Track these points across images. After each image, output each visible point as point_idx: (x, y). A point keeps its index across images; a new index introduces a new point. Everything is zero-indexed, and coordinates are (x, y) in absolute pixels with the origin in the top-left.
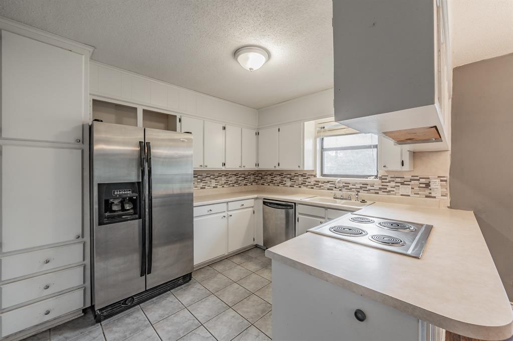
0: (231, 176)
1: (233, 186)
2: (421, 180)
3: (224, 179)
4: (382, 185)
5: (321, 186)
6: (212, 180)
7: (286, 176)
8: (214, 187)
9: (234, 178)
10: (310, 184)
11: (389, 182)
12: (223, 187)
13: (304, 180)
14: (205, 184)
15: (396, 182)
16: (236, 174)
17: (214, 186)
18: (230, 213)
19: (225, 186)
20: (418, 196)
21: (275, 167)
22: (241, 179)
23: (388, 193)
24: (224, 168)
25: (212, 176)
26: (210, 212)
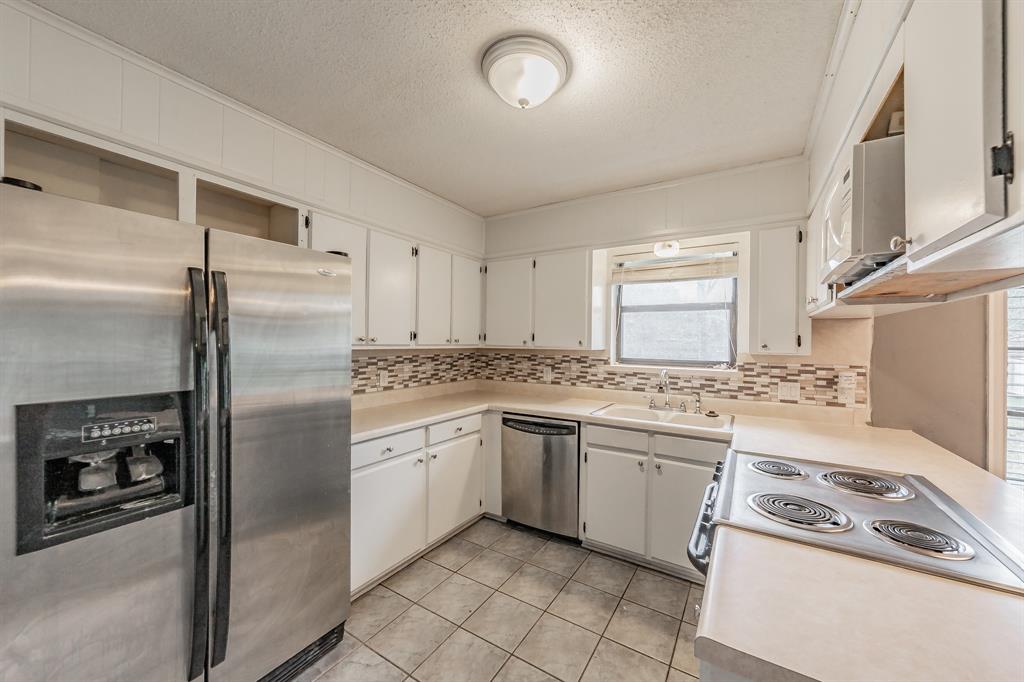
0: (424, 361)
1: (428, 383)
2: (818, 372)
3: (408, 368)
4: (745, 382)
5: (618, 383)
6: (382, 373)
7: (541, 361)
8: (386, 388)
9: (429, 367)
10: (595, 378)
11: (759, 375)
12: (406, 386)
13: (583, 370)
14: (364, 382)
15: (772, 377)
16: (434, 357)
17: (386, 384)
18: (432, 451)
19: (411, 384)
20: (814, 402)
21: (525, 342)
22: (444, 367)
23: (757, 398)
24: (413, 345)
25: (381, 364)
26: (388, 455)
